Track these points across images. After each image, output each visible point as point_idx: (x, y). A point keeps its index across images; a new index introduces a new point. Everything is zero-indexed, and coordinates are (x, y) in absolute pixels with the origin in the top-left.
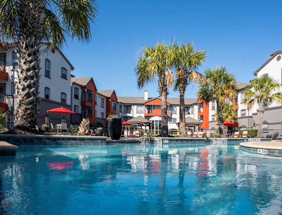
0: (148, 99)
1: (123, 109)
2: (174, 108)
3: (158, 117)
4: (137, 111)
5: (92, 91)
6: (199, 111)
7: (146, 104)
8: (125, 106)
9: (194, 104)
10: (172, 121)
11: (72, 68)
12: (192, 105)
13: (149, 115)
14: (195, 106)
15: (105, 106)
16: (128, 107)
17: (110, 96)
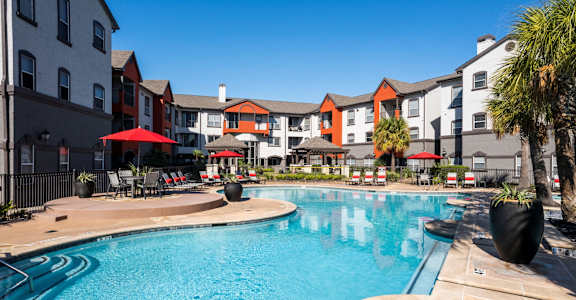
0: (227, 100)
1: (180, 118)
2: (276, 119)
3: (249, 135)
4: (209, 123)
5: (133, 82)
6: (322, 127)
7: (228, 110)
8: (183, 112)
9: (311, 114)
10: (271, 142)
11: (115, 27)
12: (307, 116)
13: (232, 130)
14: (313, 117)
15: (151, 113)
16: (191, 115)
17: (162, 93)
